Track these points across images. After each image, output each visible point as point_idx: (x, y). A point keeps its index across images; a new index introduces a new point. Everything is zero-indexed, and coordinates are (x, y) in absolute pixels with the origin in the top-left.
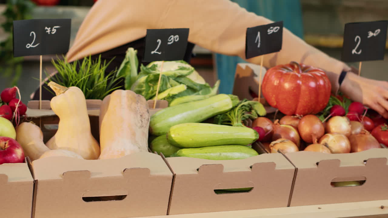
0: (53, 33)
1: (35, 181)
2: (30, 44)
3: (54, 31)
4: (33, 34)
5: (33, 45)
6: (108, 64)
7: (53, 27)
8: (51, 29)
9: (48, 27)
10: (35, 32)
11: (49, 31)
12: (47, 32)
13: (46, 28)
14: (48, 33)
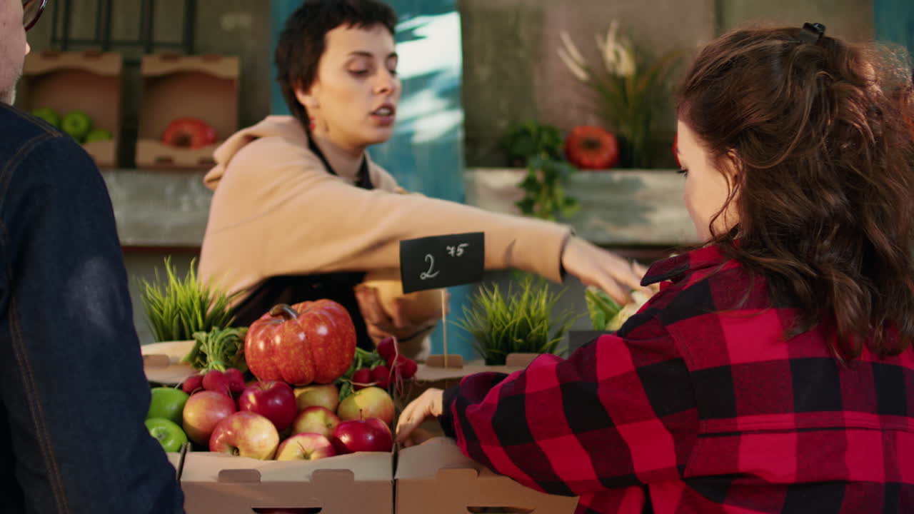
0: (459, 255)
1: (395, 481)
2: (426, 272)
3: (460, 251)
4: (429, 259)
5: (431, 273)
6: (557, 298)
7: (459, 244)
8: (456, 250)
9: (451, 246)
10: (433, 255)
11: (452, 252)
12: (450, 253)
13: (448, 248)
14: (451, 255)
